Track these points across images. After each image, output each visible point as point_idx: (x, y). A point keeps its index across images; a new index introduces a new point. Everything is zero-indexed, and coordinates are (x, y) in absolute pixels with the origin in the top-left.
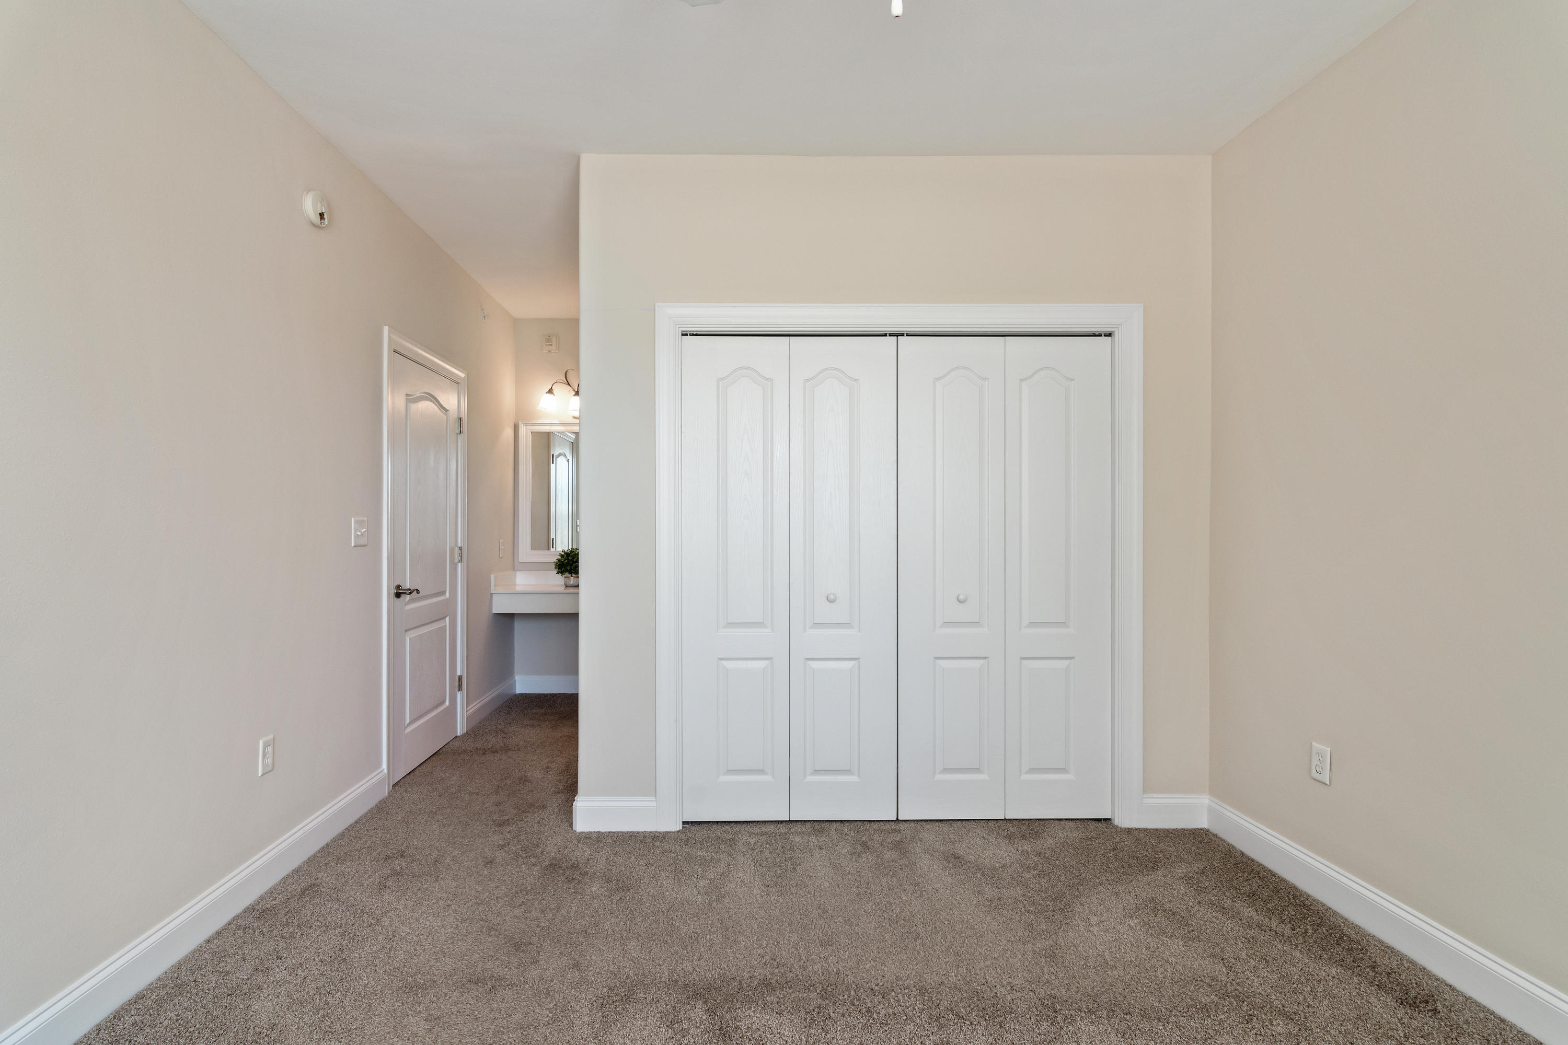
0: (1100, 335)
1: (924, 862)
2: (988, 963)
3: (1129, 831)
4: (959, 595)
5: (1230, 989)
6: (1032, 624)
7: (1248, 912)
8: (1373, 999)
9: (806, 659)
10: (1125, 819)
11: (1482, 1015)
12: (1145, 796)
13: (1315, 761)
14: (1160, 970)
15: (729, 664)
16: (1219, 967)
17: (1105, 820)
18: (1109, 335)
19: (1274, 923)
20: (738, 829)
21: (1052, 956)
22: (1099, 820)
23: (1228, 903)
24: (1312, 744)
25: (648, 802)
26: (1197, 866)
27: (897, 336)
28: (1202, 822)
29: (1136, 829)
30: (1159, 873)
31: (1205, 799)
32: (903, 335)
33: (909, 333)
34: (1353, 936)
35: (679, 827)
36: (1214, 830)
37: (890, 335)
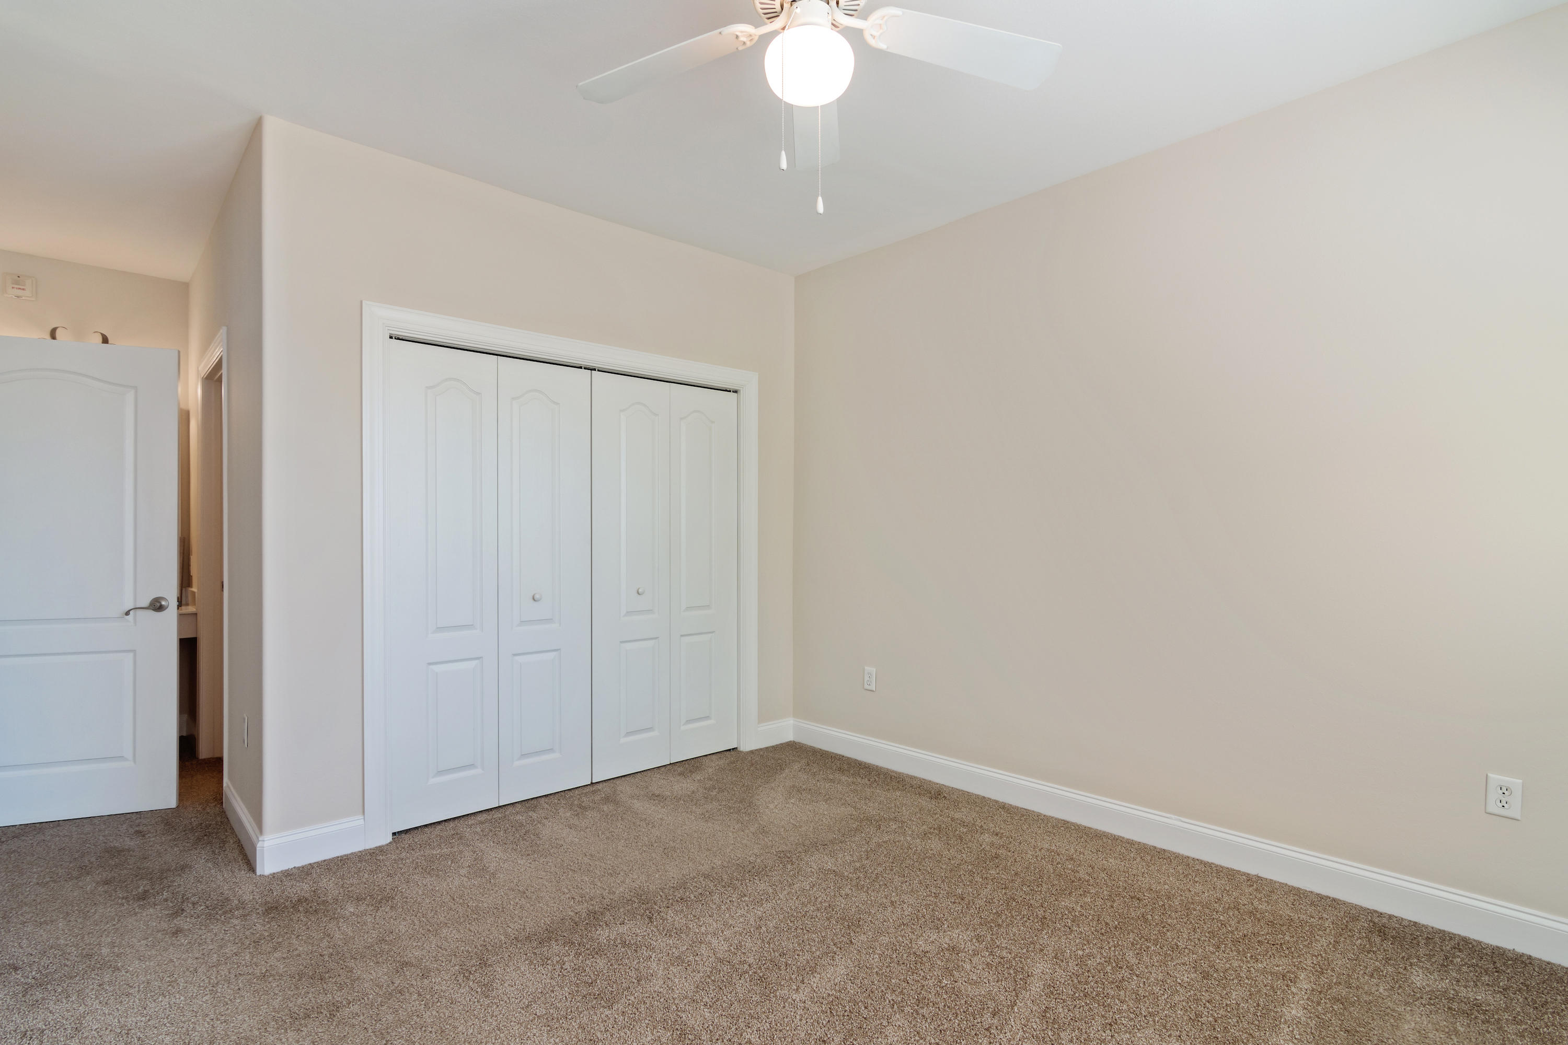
0: (730, 391)
1: (637, 805)
2: (731, 848)
3: (752, 752)
4: (638, 589)
5: (862, 817)
6: (688, 609)
7: (844, 778)
8: (920, 801)
9: (513, 654)
10: (747, 746)
11: (961, 793)
12: (759, 726)
13: (867, 678)
14: (824, 819)
15: (436, 668)
16: (849, 808)
17: (733, 749)
18: (736, 392)
19: (859, 780)
20: (452, 825)
21: (763, 831)
22: (729, 750)
23: (831, 777)
24: (864, 668)
25: (357, 821)
26: (804, 761)
27: (591, 370)
28: (789, 737)
29: (756, 750)
30: (787, 771)
31: (790, 722)
32: (595, 370)
33: (600, 369)
34: (896, 775)
35: (389, 839)
36: (797, 740)
37: (585, 369)
